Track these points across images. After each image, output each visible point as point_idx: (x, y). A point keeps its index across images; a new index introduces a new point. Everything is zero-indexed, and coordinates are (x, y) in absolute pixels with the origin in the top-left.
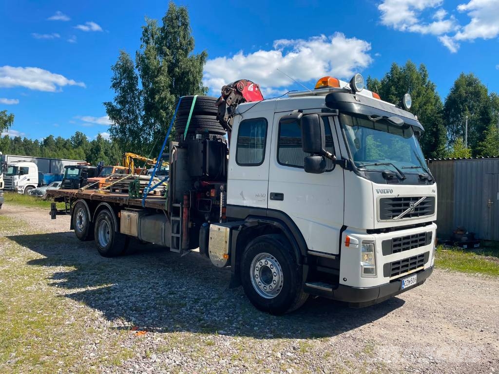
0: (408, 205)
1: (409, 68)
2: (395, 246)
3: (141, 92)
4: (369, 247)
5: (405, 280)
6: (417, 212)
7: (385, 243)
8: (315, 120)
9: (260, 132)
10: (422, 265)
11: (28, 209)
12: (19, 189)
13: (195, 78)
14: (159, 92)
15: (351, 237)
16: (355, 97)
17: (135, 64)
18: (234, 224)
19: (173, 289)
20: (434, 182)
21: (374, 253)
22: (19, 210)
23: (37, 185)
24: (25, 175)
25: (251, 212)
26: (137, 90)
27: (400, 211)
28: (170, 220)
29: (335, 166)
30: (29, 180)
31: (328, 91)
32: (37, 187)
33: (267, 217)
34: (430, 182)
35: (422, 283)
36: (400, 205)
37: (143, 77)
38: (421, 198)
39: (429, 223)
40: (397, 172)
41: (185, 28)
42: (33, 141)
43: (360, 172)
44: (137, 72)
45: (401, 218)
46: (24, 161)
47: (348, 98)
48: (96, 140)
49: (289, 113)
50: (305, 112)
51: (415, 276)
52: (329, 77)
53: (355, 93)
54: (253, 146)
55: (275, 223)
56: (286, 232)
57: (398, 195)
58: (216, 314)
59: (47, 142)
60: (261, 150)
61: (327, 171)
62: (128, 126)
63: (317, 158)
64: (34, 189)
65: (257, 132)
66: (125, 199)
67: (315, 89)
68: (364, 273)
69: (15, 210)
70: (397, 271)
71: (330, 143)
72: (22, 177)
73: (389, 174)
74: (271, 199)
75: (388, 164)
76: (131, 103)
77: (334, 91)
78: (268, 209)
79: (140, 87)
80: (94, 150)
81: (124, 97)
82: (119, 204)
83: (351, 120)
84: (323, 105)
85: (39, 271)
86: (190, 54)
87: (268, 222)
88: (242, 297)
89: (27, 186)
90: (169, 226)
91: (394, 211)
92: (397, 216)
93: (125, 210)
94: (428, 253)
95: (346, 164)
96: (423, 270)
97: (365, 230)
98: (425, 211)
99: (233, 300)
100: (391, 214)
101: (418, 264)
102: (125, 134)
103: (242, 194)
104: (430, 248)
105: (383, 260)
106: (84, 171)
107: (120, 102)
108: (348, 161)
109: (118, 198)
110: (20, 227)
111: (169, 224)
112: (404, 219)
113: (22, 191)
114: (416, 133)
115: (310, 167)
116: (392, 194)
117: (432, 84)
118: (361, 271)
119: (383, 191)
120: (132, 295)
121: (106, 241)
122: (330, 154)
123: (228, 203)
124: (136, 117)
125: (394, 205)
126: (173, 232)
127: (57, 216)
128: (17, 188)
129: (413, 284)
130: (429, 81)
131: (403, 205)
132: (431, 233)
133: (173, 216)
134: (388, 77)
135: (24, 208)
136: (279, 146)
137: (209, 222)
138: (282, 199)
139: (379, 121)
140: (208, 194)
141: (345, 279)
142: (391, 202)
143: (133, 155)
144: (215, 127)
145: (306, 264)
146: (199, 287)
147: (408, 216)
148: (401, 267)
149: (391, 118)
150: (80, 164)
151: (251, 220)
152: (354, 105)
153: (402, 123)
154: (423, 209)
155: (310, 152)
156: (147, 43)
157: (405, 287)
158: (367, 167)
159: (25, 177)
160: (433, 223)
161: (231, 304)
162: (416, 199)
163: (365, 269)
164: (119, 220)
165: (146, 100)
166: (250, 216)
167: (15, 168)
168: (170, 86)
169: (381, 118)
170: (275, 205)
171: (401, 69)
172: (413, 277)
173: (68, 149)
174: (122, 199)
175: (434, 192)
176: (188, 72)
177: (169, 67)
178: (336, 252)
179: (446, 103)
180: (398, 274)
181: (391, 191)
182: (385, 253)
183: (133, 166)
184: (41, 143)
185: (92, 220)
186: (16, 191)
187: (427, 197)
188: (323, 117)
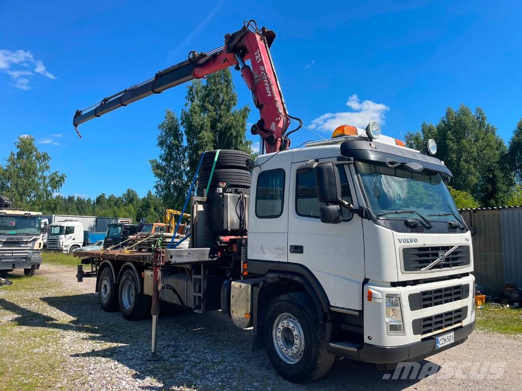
0: (437, 255)
1: (464, 112)
2: (425, 300)
3: (186, 148)
4: (393, 301)
5: (440, 338)
6: (448, 263)
7: (412, 297)
8: (329, 169)
9: (278, 183)
10: (460, 322)
11: (68, 269)
12: (65, 249)
13: (238, 132)
14: (202, 148)
15: (373, 291)
16: (370, 144)
17: (180, 122)
18: (255, 280)
19: (177, 352)
20: (467, 230)
21: (399, 307)
22: (59, 270)
23: (82, 244)
24: (70, 235)
25: (271, 266)
26: (181, 146)
27: (428, 262)
28: (192, 278)
29: (353, 215)
30: (74, 239)
31: (344, 139)
32: (83, 246)
33: (287, 271)
34: (463, 230)
35: (462, 341)
36: (428, 255)
37: (187, 133)
38: (452, 247)
39: (467, 274)
40: (421, 219)
41: (228, 85)
42: (86, 199)
43: (378, 220)
44: (182, 129)
45: (429, 269)
46: (71, 220)
47: (364, 145)
48: (146, 197)
49: (304, 163)
50: (320, 161)
51: (452, 334)
52: (345, 126)
53: (371, 141)
54: (273, 198)
55: (297, 278)
56: (307, 288)
57: (424, 245)
58: (211, 379)
59: (99, 200)
60: (280, 201)
61: (345, 221)
62: (172, 183)
63: (334, 207)
64: (79, 248)
65: (276, 183)
66: (148, 258)
67: (332, 138)
68: (390, 330)
69: (55, 270)
70: (428, 328)
71: (346, 192)
72: (68, 236)
73: (412, 222)
74: (291, 252)
75: (411, 212)
76: (176, 159)
77: (350, 139)
78: (288, 263)
79: (185, 143)
80: (144, 207)
81: (169, 154)
82: (142, 263)
83: (369, 167)
84: (339, 154)
85: (53, 332)
86: (232, 110)
87: (288, 276)
88: (246, 360)
89: (73, 246)
90: (191, 285)
91: (421, 262)
92: (425, 267)
93: (148, 269)
94: (466, 308)
95: (364, 212)
96: (461, 327)
97: (388, 282)
98: (458, 261)
99: (235, 364)
100: (418, 264)
101: (454, 321)
102: (170, 191)
103: (262, 248)
104: (468, 302)
105: (411, 316)
106: (125, 229)
107: (165, 160)
108: (365, 211)
109: (142, 257)
110: (53, 287)
111: (191, 282)
112: (433, 270)
113: (67, 251)
114: (445, 179)
115: (326, 218)
116: (417, 243)
117: (492, 127)
118: (385, 328)
119: (406, 241)
120: (133, 358)
121: (130, 303)
122: (346, 203)
123: (248, 258)
124: (181, 173)
125: (420, 256)
126: (195, 291)
127: (83, 278)
128: (62, 248)
129: (449, 343)
130: (488, 124)
131: (430, 255)
132: (467, 286)
133: (195, 274)
134: (444, 122)
135: (65, 267)
136: (297, 197)
137: (231, 279)
138: (302, 252)
139: (398, 167)
140: (230, 249)
141: (370, 338)
142: (417, 252)
143: (175, 212)
144: (242, 181)
145: (329, 322)
146: (205, 350)
147: (437, 266)
148: (433, 324)
149: (409, 165)
150: (122, 222)
151: (271, 275)
152: (370, 152)
153: (421, 169)
154: (456, 259)
155: (325, 202)
156: (192, 101)
157: (440, 346)
158: (388, 216)
159: (71, 237)
160: (470, 275)
161: (231, 368)
162: (446, 248)
163: (391, 325)
164: (142, 280)
165: (190, 157)
166: (271, 271)
167: (62, 228)
168: (214, 141)
169: (399, 164)
170: (295, 258)
171: (455, 113)
172: (449, 335)
173: (118, 207)
174: (146, 258)
175: (468, 240)
176: (231, 127)
177: (211, 122)
178: (359, 308)
179: (511, 147)
180: (430, 331)
181: (416, 241)
182: (413, 307)
183: (173, 223)
184: (94, 202)
185: (116, 282)
186: (61, 250)
187: (460, 246)
188: (337, 165)
